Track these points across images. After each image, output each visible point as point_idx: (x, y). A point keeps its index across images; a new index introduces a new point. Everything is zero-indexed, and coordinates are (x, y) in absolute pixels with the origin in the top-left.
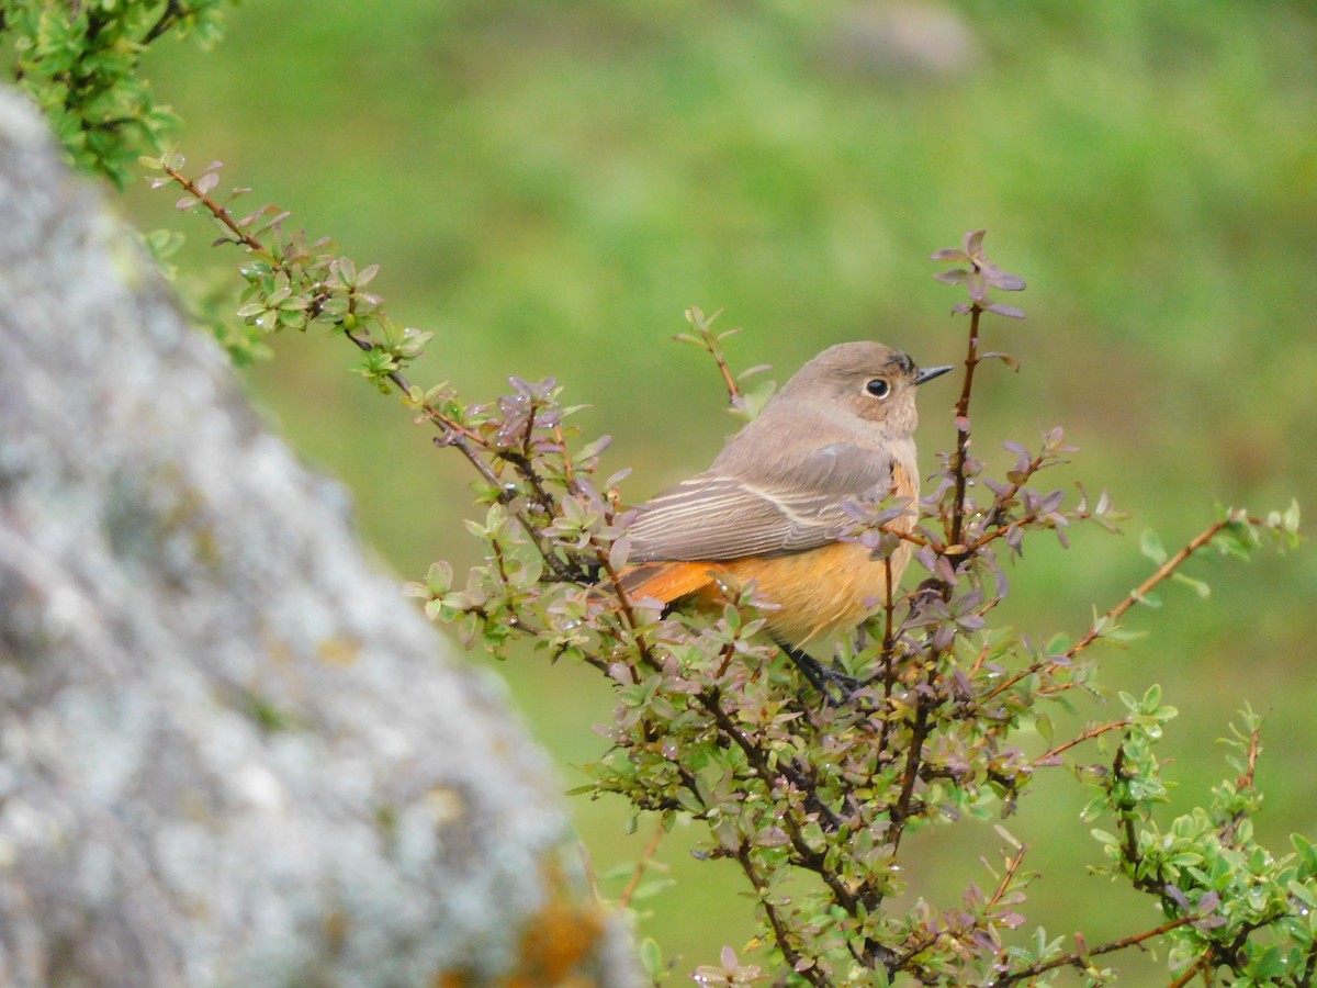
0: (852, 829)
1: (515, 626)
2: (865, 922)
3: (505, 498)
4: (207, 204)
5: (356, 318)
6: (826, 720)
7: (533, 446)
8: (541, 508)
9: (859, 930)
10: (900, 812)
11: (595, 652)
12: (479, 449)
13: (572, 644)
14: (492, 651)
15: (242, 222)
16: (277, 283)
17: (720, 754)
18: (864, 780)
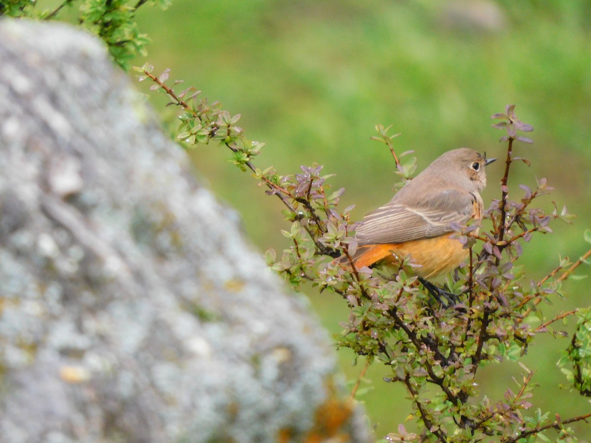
0: (456, 368)
1: (304, 277)
2: (461, 408)
3: (299, 218)
4: (164, 87)
5: (230, 138)
6: (442, 315)
7: (311, 195)
8: (314, 223)
9: (458, 412)
10: (477, 358)
11: (340, 288)
12: (287, 197)
13: (329, 285)
14: (293, 288)
15: (179, 96)
16: (195, 123)
17: (395, 332)
18: (460, 344)
